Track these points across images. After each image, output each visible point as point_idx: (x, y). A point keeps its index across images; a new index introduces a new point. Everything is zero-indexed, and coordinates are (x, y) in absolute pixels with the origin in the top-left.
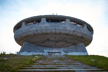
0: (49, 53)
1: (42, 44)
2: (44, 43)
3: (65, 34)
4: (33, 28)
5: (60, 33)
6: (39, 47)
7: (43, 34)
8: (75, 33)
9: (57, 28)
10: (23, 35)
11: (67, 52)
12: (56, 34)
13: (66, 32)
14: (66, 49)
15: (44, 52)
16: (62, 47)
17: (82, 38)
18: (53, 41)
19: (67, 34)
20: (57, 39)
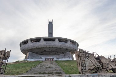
0: (46, 59)
1: (41, 53)
2: (42, 52)
3: (55, 48)
4: (35, 45)
5: (52, 48)
6: (38, 55)
7: (42, 48)
8: (62, 47)
9: (50, 45)
10: (29, 48)
11: (58, 58)
12: (49, 48)
13: (56, 47)
14: (57, 56)
15: (42, 59)
16: (55, 55)
17: (67, 49)
18: (48, 52)
19: (57, 48)
20: (51, 50)
